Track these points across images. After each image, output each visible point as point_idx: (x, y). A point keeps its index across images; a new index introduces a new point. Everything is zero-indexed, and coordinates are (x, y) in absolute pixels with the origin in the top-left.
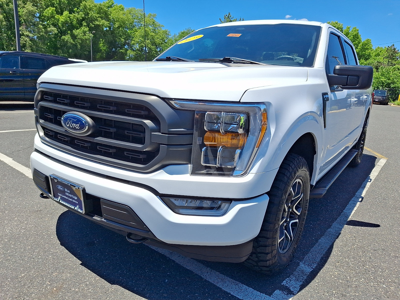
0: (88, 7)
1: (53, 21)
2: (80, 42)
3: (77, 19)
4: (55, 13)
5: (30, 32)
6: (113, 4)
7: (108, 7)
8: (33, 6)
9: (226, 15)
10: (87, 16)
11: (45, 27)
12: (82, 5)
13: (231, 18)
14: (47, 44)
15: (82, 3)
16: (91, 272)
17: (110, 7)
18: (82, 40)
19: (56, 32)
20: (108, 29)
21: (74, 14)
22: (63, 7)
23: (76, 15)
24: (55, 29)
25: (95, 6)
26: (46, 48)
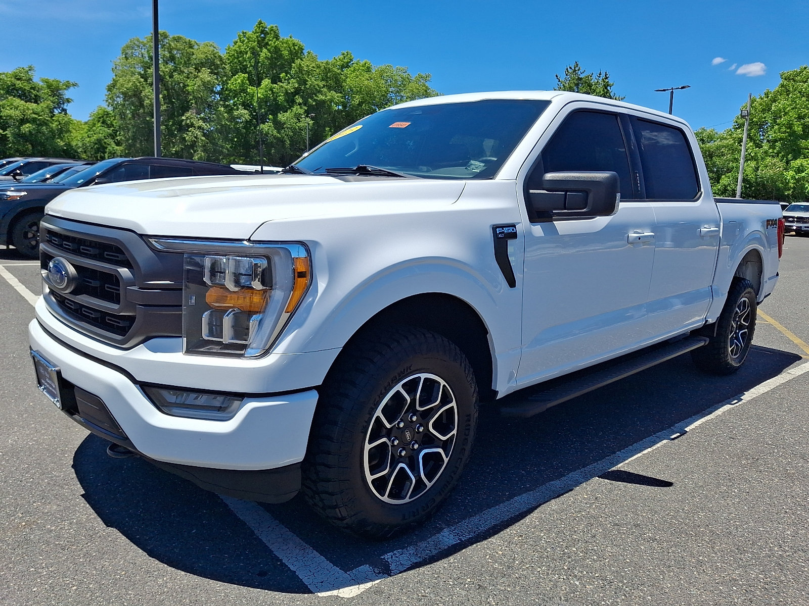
0: (306, 69)
1: (243, 98)
2: (291, 134)
4: (247, 84)
5: (204, 120)
6: (351, 60)
7: (342, 67)
8: (210, 75)
9: (570, 68)
10: (303, 87)
11: (230, 110)
12: (294, 67)
13: (579, 73)
14: (232, 140)
15: (295, 63)
16: (90, 507)
17: (346, 67)
18: (293, 130)
19: (247, 117)
20: (340, 107)
21: (281, 84)
22: (262, 71)
23: (284, 85)
24: (246, 111)
25: (318, 67)
26: (231, 147)
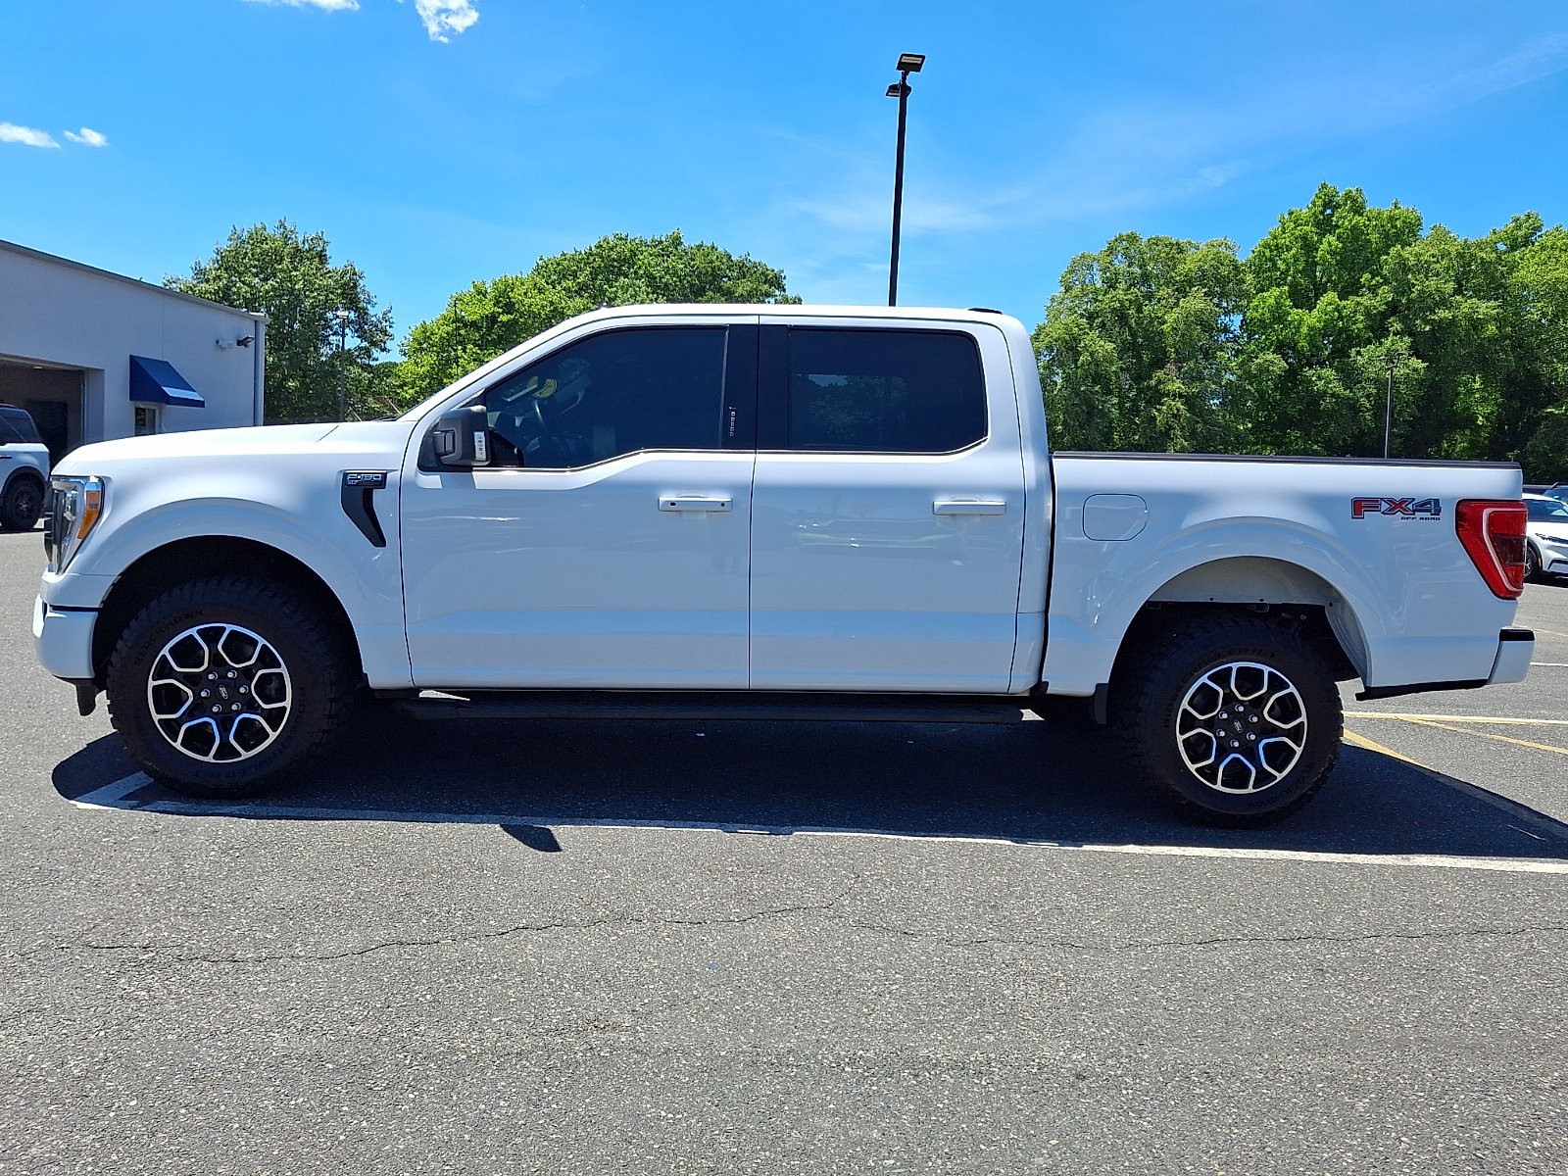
0: (1413, 263)
3: (1368, 314)
4: (1288, 306)
10: (1405, 297)
12: (1387, 262)
15: (1389, 254)
17: (1523, 246)
21: (1358, 299)
23: (1365, 299)
